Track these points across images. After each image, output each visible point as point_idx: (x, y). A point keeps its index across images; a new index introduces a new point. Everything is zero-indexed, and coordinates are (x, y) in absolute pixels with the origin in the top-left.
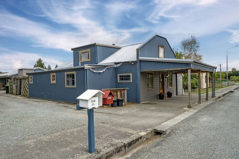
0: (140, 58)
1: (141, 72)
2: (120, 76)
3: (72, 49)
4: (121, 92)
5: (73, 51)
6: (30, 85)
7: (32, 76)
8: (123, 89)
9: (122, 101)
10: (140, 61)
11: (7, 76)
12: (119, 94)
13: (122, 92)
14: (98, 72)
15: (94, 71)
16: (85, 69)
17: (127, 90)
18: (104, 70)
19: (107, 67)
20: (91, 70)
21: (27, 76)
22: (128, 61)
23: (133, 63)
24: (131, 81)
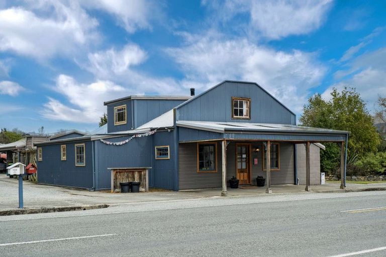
0: (177, 122)
1: (179, 144)
2: (158, 150)
3: (105, 104)
4: (140, 172)
5: (106, 106)
6: (38, 162)
7: (41, 149)
8: (144, 169)
9: (138, 185)
10: (178, 127)
11: (15, 147)
12: (136, 175)
13: (142, 173)
14: (114, 144)
15: (108, 143)
16: (92, 140)
17: (150, 170)
18: (127, 141)
19: (134, 136)
20: (102, 141)
21: (36, 147)
22: (163, 126)
23: (169, 131)
24: (169, 158)
